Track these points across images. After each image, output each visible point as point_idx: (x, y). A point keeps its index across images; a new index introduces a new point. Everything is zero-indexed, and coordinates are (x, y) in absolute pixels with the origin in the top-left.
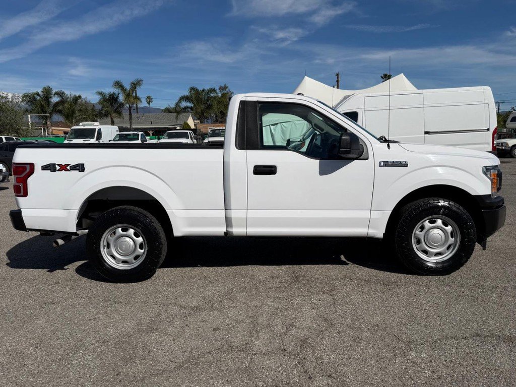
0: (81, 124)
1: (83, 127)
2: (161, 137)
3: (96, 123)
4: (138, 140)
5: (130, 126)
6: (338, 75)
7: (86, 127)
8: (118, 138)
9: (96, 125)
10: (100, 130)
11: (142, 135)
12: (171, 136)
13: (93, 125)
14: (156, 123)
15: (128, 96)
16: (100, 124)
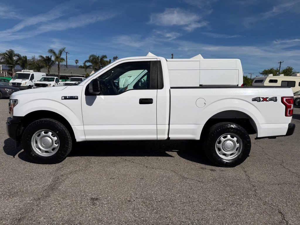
0: (22, 71)
1: (23, 73)
2: (67, 80)
3: (31, 71)
4: (54, 81)
5: (58, 74)
6: (172, 55)
7: (24, 73)
8: (43, 80)
9: (31, 72)
10: (33, 75)
11: (56, 78)
12: (73, 80)
13: (29, 72)
14: (74, 73)
15: (57, 58)
16: (34, 72)
